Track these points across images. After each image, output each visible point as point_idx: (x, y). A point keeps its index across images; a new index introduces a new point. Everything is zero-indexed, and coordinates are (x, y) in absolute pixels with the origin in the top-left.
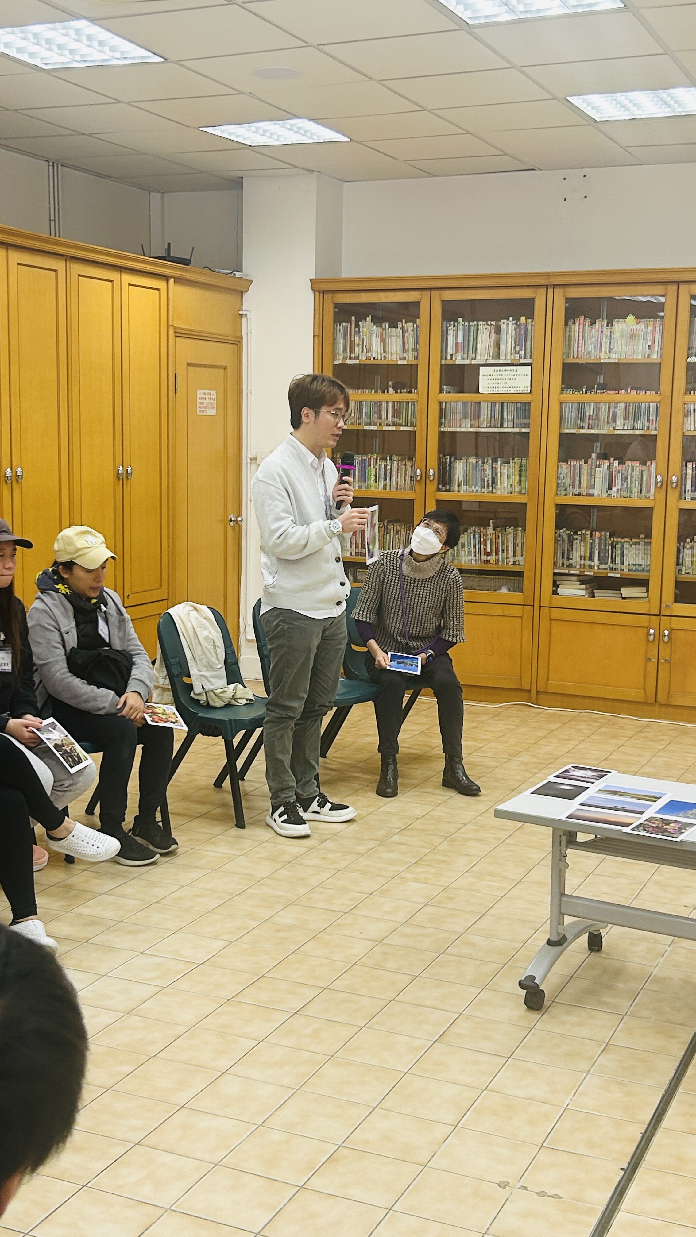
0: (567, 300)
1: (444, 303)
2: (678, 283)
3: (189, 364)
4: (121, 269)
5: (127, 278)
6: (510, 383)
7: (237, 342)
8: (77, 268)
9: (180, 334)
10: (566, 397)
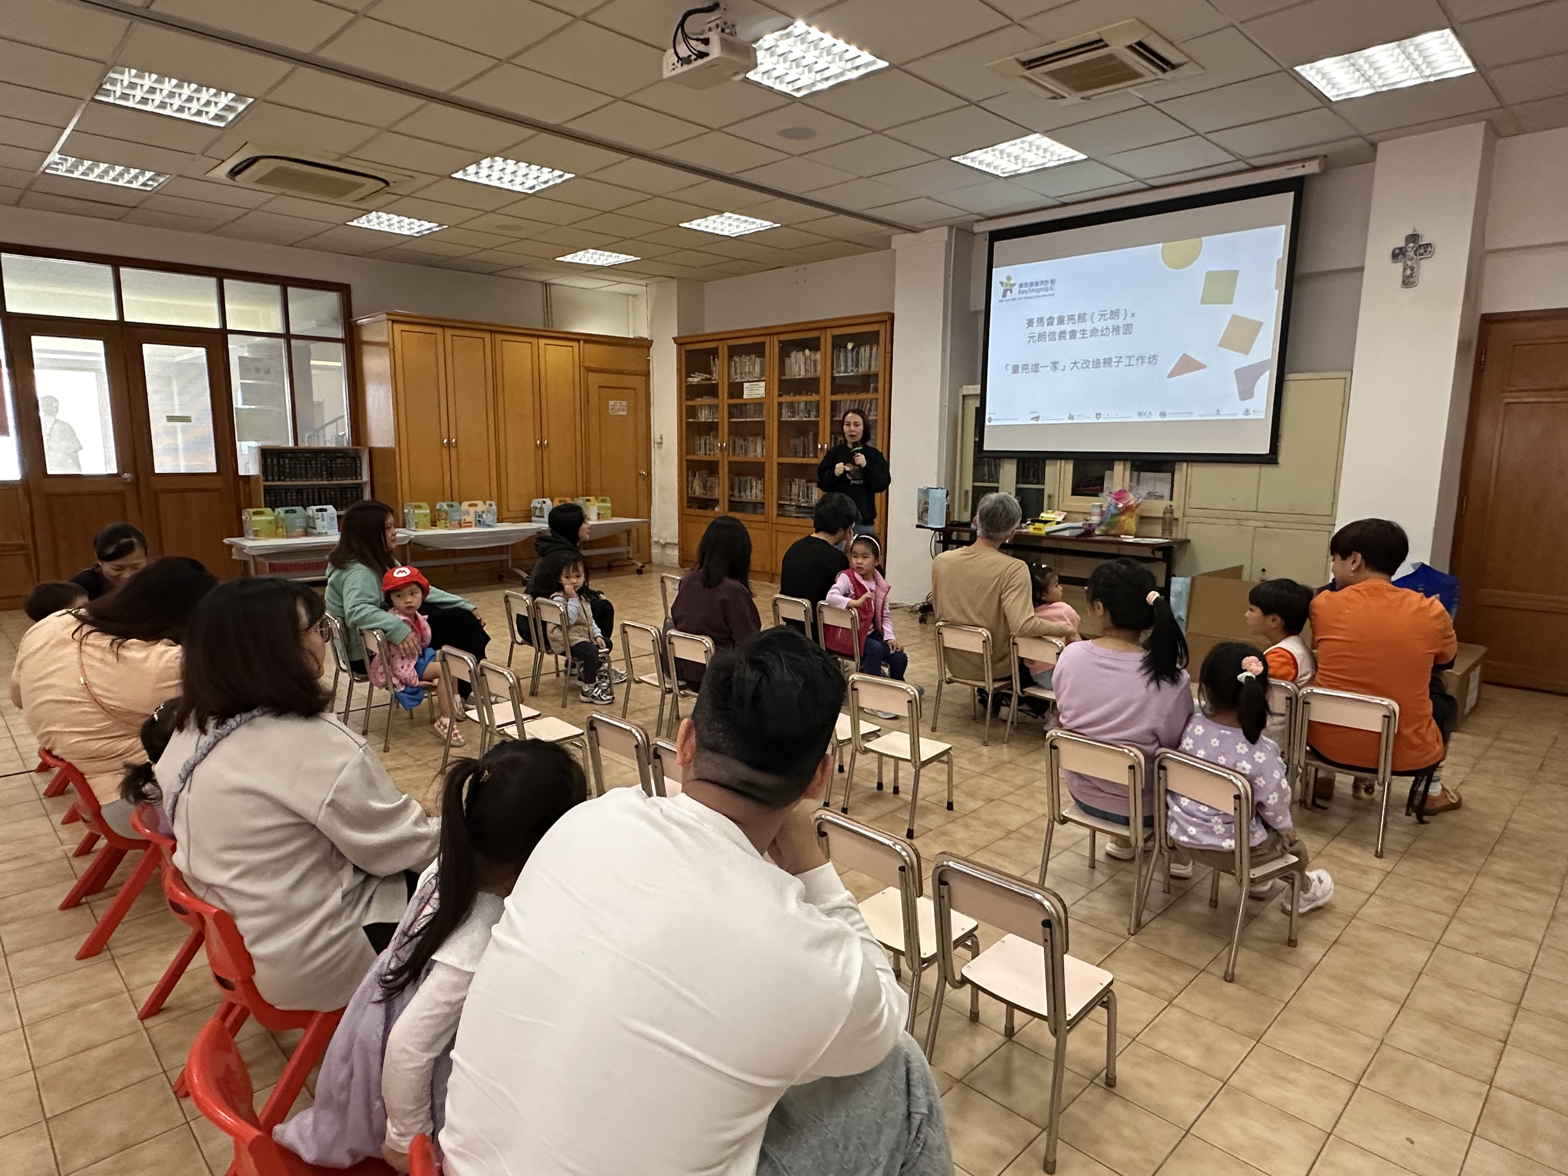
0: (780, 342)
1: (729, 347)
2: (826, 328)
3: (600, 387)
4: (538, 337)
5: (542, 342)
6: (757, 392)
7: (647, 375)
8: (499, 337)
9: (589, 370)
10: (782, 399)
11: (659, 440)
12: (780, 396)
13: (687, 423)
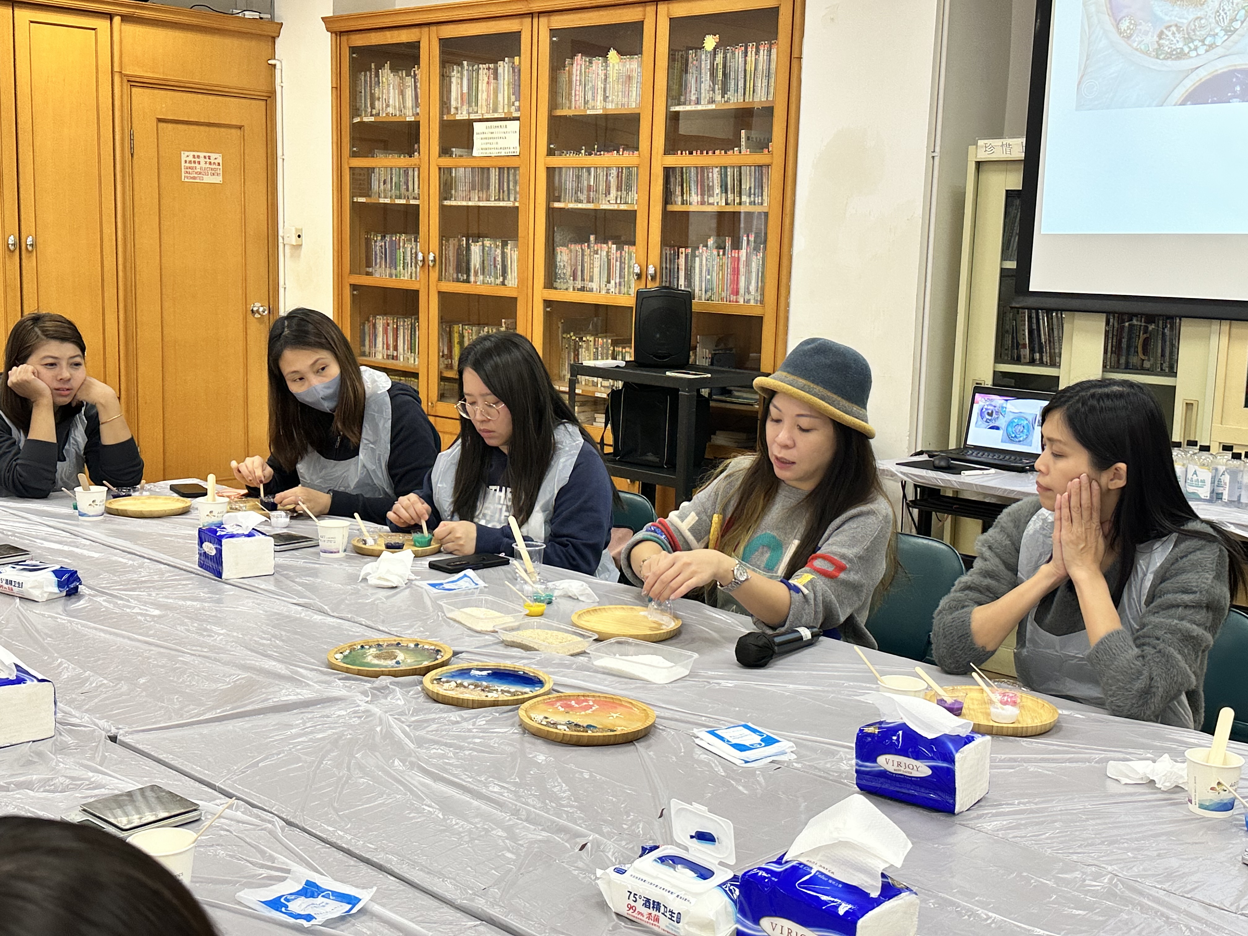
2: (657, 3)
3: (159, 121)
6: (502, 143)
7: (270, 98)
9: (135, 82)
10: (556, 161)
11: (294, 240)
12: (550, 153)
13: (355, 206)
